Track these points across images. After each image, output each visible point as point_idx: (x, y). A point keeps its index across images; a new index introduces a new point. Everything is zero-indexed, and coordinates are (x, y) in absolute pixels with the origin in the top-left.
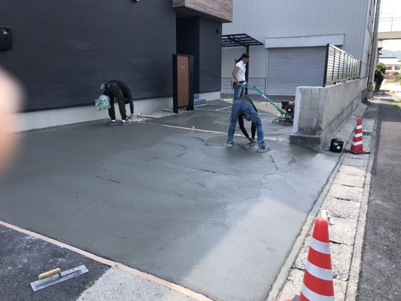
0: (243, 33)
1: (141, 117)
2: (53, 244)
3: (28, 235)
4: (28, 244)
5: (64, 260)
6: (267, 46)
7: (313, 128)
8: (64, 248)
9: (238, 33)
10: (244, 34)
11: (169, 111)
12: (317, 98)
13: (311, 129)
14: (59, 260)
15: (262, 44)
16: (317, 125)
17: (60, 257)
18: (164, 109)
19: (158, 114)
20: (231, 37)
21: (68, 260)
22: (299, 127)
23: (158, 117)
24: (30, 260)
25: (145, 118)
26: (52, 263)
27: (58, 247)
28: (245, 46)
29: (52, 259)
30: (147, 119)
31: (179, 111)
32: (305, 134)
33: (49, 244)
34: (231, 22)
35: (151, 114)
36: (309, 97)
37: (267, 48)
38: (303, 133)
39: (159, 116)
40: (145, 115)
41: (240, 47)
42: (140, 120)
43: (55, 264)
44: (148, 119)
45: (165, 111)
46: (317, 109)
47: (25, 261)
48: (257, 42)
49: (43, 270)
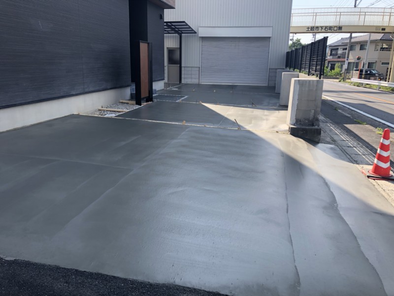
0: (182, 20)
6: (200, 35)
7: (310, 119)
9: (177, 21)
10: (184, 22)
12: (315, 89)
13: (309, 120)
15: (195, 33)
16: (314, 116)
18: (121, 101)
20: (169, 24)
22: (296, 119)
28: (178, 33)
32: (302, 125)
34: (174, 8)
35: (111, 107)
36: (307, 89)
37: (200, 37)
38: (300, 124)
41: (174, 34)
46: (315, 100)
48: (193, 30)
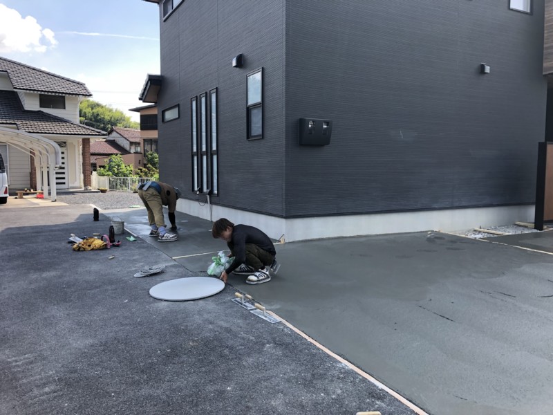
1: (480, 232)
2: (369, 381)
3: (340, 362)
4: (341, 373)
5: (383, 405)
8: (382, 390)
11: (526, 227)
14: (377, 402)
17: (378, 399)
18: (518, 223)
19: (508, 230)
21: (388, 405)
23: (507, 234)
24: (343, 392)
25: (486, 234)
26: (369, 403)
27: (375, 386)
29: (369, 398)
30: (489, 235)
31: (545, 227)
33: (364, 380)
35: (496, 229)
39: (510, 232)
40: (486, 230)
42: (478, 236)
43: (373, 407)
44: (492, 236)
45: (520, 226)
47: (339, 392)
49: (359, 408)
